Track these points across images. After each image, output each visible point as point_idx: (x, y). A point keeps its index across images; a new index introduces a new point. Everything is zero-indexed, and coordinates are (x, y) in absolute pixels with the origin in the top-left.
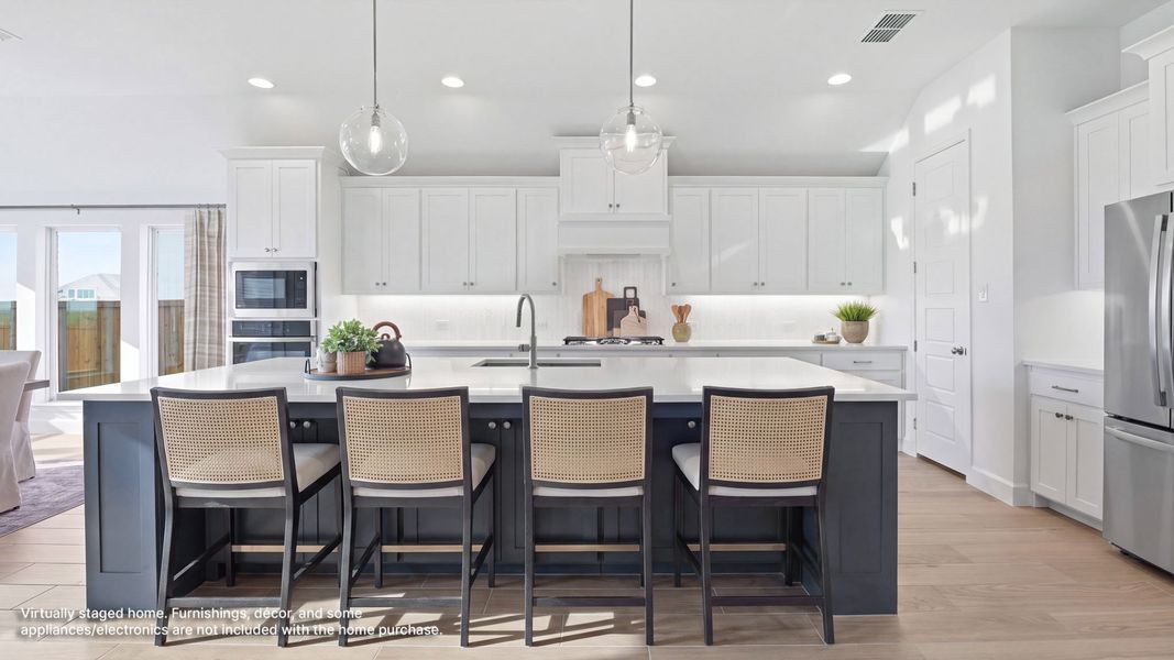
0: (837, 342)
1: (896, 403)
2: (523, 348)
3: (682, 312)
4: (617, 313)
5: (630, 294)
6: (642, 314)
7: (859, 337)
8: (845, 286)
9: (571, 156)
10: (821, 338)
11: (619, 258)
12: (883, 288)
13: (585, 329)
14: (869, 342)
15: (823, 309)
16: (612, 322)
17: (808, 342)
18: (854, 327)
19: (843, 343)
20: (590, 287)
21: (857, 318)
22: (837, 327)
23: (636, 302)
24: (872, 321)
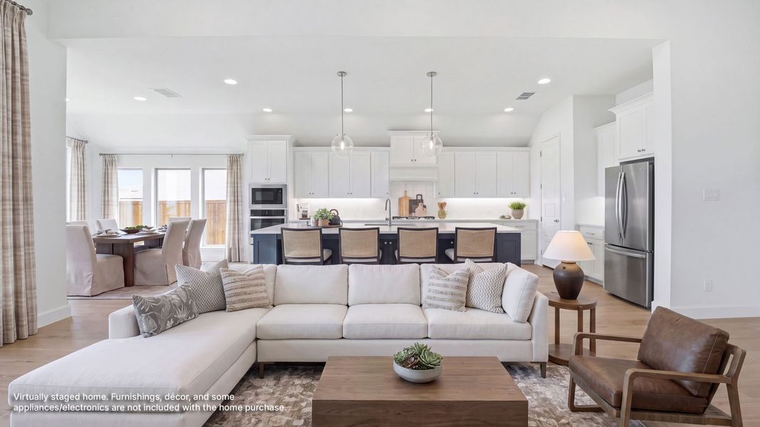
0: (510, 218)
1: (520, 234)
2: (387, 219)
3: (442, 206)
4: (414, 206)
5: (419, 198)
6: (425, 207)
7: (520, 216)
8: (513, 194)
9: (395, 138)
10: (503, 217)
11: (415, 182)
12: (529, 194)
13: (399, 213)
14: (524, 218)
15: (503, 204)
16: (411, 210)
17: (498, 218)
18: (518, 212)
19: (513, 218)
20: (402, 195)
21: (519, 208)
22: (509, 212)
23: (422, 201)
24: (525, 209)
